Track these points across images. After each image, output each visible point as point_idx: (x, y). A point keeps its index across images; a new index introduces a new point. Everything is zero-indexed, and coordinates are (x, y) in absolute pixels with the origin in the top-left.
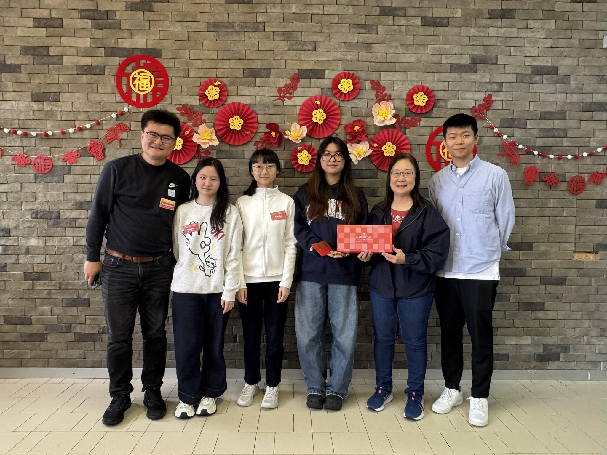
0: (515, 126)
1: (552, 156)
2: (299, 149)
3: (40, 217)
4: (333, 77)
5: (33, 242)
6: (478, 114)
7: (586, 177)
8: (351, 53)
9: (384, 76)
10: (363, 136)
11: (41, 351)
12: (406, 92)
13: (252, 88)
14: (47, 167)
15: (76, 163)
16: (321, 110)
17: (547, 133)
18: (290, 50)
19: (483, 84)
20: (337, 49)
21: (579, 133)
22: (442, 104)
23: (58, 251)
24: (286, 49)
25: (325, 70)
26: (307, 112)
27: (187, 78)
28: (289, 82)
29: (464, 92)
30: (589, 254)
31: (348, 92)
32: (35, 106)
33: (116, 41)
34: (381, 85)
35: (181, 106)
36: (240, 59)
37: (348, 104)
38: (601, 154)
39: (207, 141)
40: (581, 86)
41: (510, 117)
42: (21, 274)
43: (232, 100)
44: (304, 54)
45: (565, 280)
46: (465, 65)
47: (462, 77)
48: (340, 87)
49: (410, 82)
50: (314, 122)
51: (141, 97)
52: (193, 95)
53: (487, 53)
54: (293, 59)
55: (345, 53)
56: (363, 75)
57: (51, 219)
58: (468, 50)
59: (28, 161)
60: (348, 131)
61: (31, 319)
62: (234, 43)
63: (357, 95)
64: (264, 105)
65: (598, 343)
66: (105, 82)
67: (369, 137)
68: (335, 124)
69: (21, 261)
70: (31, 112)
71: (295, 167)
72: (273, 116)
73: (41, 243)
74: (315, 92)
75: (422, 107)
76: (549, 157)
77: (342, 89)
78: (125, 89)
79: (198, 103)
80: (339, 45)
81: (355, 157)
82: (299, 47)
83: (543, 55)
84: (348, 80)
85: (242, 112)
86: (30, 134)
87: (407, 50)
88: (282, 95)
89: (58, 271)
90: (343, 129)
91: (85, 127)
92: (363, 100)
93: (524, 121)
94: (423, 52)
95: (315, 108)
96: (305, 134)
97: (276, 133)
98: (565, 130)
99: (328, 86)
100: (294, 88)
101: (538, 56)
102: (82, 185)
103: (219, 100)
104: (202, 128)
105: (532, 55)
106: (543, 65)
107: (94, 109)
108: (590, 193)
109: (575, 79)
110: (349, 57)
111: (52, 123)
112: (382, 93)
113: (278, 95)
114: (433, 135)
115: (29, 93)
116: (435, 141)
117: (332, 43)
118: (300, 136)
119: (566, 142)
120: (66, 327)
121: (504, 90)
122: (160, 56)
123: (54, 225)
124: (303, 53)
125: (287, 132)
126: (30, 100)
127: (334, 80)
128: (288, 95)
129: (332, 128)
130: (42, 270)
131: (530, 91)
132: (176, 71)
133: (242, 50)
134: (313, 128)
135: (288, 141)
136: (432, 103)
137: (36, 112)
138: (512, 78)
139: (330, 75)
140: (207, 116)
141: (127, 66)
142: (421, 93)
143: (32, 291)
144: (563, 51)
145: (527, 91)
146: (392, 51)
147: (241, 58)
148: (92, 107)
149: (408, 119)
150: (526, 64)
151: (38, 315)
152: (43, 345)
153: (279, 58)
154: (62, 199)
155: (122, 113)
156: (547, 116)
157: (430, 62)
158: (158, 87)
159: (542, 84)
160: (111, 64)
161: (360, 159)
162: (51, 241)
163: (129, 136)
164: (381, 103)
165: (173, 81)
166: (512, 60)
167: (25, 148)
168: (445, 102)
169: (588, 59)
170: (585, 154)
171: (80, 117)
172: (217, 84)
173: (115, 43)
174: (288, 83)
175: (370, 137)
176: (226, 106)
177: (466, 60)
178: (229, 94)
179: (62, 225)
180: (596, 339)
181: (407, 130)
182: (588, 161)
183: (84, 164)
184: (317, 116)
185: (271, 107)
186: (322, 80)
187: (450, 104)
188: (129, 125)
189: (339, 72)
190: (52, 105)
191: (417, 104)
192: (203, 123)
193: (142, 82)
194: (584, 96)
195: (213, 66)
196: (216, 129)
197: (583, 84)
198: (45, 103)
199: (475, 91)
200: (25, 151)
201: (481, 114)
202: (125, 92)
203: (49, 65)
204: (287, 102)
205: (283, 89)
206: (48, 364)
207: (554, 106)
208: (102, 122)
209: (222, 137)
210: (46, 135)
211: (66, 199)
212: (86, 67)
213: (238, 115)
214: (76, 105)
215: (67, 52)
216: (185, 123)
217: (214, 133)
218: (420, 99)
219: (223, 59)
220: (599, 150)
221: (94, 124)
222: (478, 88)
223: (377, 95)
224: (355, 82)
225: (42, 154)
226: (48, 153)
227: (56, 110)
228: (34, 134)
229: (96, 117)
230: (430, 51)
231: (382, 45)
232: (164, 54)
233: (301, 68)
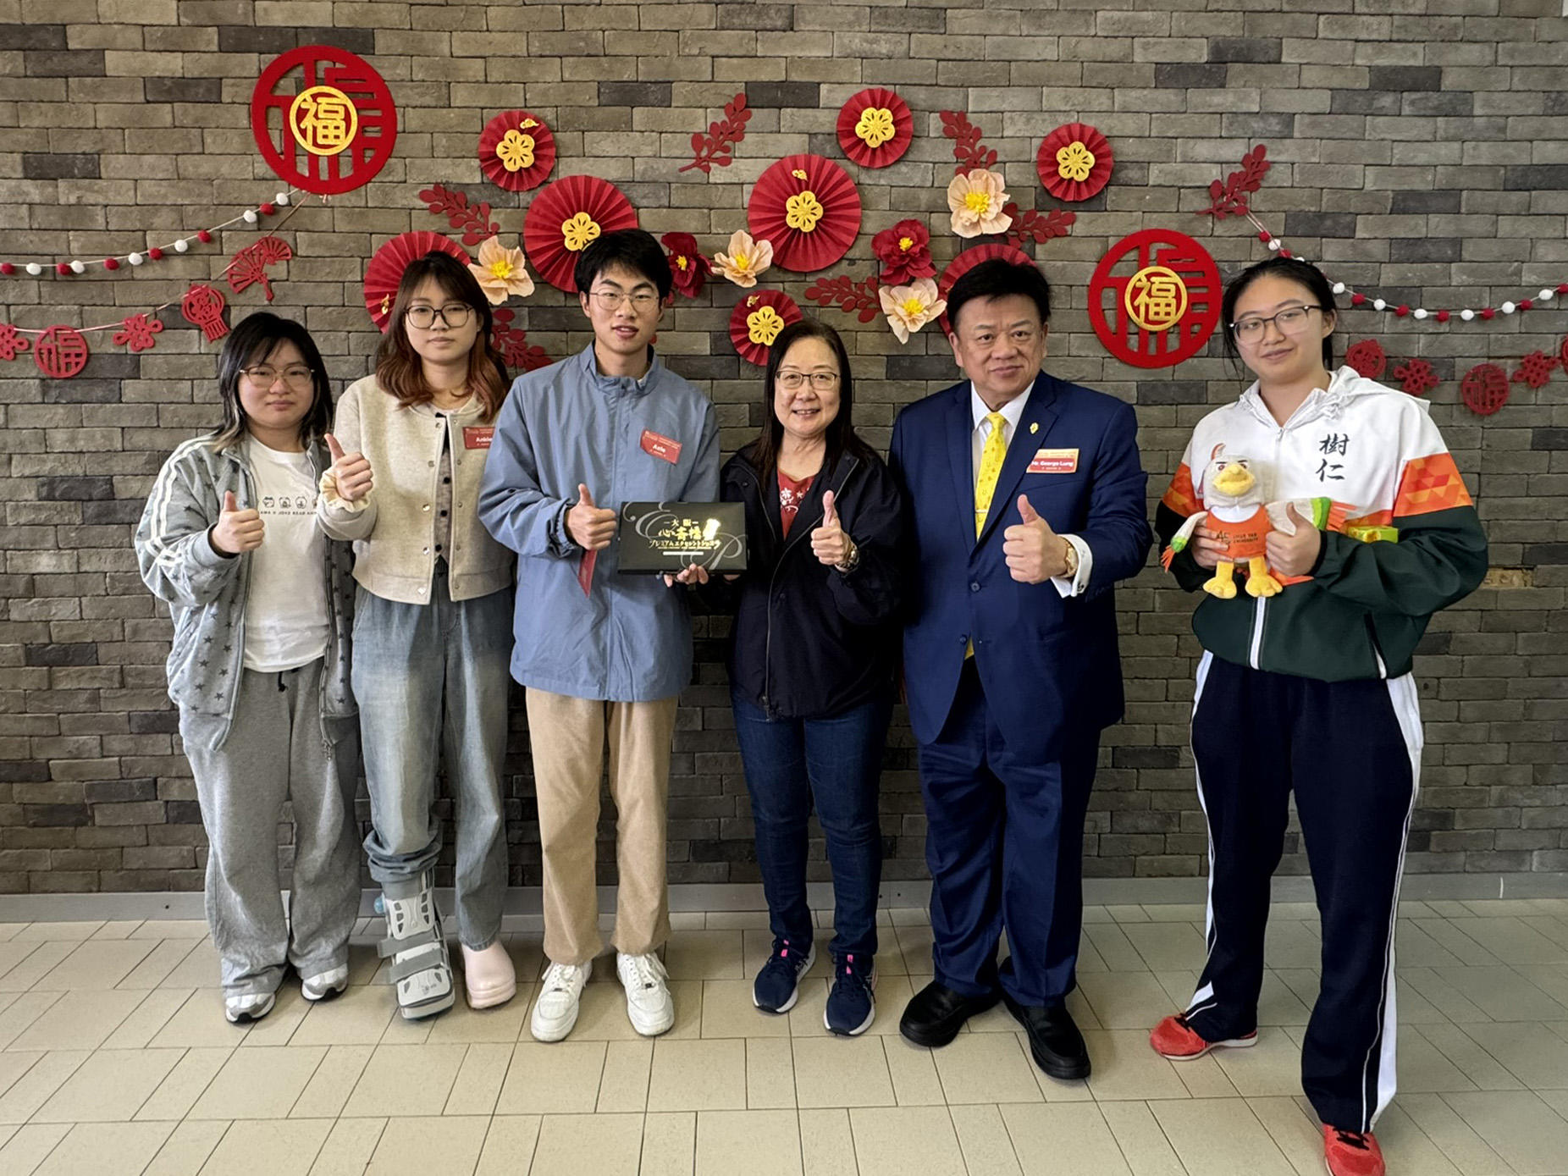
0: (1324, 232)
1: (1421, 313)
2: (751, 301)
3: (61, 495)
4: (840, 104)
5: (45, 563)
6: (1228, 202)
7: (1509, 368)
8: (889, 36)
9: (978, 100)
10: (922, 265)
11: (80, 851)
12: (1037, 143)
13: (623, 136)
14: (73, 360)
15: (153, 346)
16: (809, 195)
17: (1409, 250)
18: (723, 29)
19: (1241, 118)
20: (850, 24)
21: (1493, 249)
22: (1133, 174)
23: (113, 587)
24: (713, 26)
25: (819, 84)
26: (773, 202)
27: (444, 111)
28: (722, 117)
29: (1192, 142)
30: (1510, 572)
31: (882, 145)
32: (34, 191)
33: (250, 8)
34: (970, 125)
35: (431, 187)
36: (588, 56)
37: (880, 177)
38: (1550, 306)
39: (503, 285)
40: (1501, 121)
41: (1313, 209)
42: (16, 649)
43: (568, 168)
44: (763, 41)
45: (1447, 641)
46: (1193, 67)
47: (1185, 100)
48: (859, 129)
49: (1046, 116)
50: (789, 228)
51: (323, 165)
52: (464, 157)
53: (1252, 30)
54: (731, 54)
55: (874, 35)
56: (922, 96)
57: (90, 500)
58: (1203, 22)
59: (21, 344)
60: (882, 253)
61: (49, 769)
62: (573, 12)
63: (906, 153)
64: (655, 182)
65: (1528, 802)
66: (222, 122)
67: (938, 267)
68: (848, 232)
69: (14, 615)
70: (24, 210)
71: (741, 350)
72: (680, 213)
73: (67, 565)
74: (793, 145)
75: (1079, 183)
76: (1413, 314)
77: (866, 136)
78: (277, 142)
79: (478, 180)
80: (856, 14)
81: (901, 323)
82: (749, 20)
83: (1402, 37)
84: (883, 110)
85: (596, 202)
86: (24, 270)
87: (1040, 27)
88: (704, 153)
89: (115, 638)
90: (870, 245)
91: (173, 248)
92: (923, 165)
93: (1349, 218)
94: (1082, 31)
95: (793, 188)
96: (767, 261)
97: (688, 260)
98: (1457, 243)
99: (827, 129)
100: (737, 135)
101: (1391, 41)
102: (173, 407)
103: (534, 172)
104: (488, 249)
105: (1374, 37)
106: (1403, 63)
107: (196, 200)
108: (1520, 411)
109: (1487, 103)
110: (883, 48)
111: (82, 237)
112: (972, 146)
113: (694, 154)
114: (1109, 259)
115: (18, 157)
116: (1112, 275)
117: (838, 10)
118: (752, 268)
119: (1458, 275)
120: (142, 786)
121: (1296, 134)
122: (371, 50)
123: (98, 516)
124: (760, 38)
125: (719, 257)
126: (21, 175)
127: (844, 110)
128: (719, 154)
129: (839, 243)
130: (73, 637)
131: (1367, 137)
132: (416, 91)
133: (593, 30)
134: (789, 245)
135: (721, 279)
136: (1107, 170)
137: (38, 210)
138: (1322, 101)
139: (834, 96)
140: (502, 216)
141: (281, 78)
142: (1078, 145)
143: (47, 695)
144: (1456, 27)
145: (1357, 136)
146: (998, 29)
147: (592, 53)
148: (189, 193)
149: (1041, 217)
150: (1358, 62)
151: (67, 756)
152: (83, 834)
153: (695, 51)
154: (119, 447)
155: (272, 210)
156: (1412, 204)
157: (1100, 59)
158: (367, 135)
159: (1399, 115)
160: (237, 72)
161: (915, 329)
162: (94, 559)
163: (294, 271)
164: (971, 175)
165: (409, 119)
166: (1318, 52)
167: (12, 307)
168: (1142, 168)
169: (1522, 45)
170: (1509, 307)
171: (158, 221)
172: (528, 126)
173: (245, 14)
174: (719, 122)
175: (940, 266)
176: (554, 186)
177: (1199, 53)
178: (562, 152)
179: (120, 516)
180: (1521, 793)
181: (1038, 247)
182: (1514, 326)
183: (174, 351)
184: (799, 212)
185: (673, 186)
186: (809, 111)
187: (1155, 175)
188: (290, 241)
189: (857, 90)
190: (79, 188)
191: (1067, 176)
192: (491, 234)
193: (325, 123)
194: (1510, 149)
195: (517, 76)
196: (528, 250)
197: (1507, 117)
198: (61, 183)
199: (1221, 137)
200: (13, 316)
201: (1236, 200)
202: (279, 151)
203: (67, 77)
204: (718, 174)
205: (706, 137)
206: (99, 886)
207: (1430, 178)
208: (218, 233)
209: (543, 273)
210: (67, 271)
211: (128, 446)
212: (168, 83)
213: (585, 211)
214: (147, 187)
215: (115, 38)
216: (444, 234)
217: (523, 261)
218: (1076, 162)
219: (541, 56)
220: (1546, 294)
221: (196, 240)
222: (1228, 129)
223: (958, 153)
224: (901, 116)
225: (60, 324)
226: (75, 322)
227: (92, 202)
228: (32, 268)
229: (201, 221)
230: (1104, 29)
231: (972, 12)
232: (381, 42)
233: (753, 78)
